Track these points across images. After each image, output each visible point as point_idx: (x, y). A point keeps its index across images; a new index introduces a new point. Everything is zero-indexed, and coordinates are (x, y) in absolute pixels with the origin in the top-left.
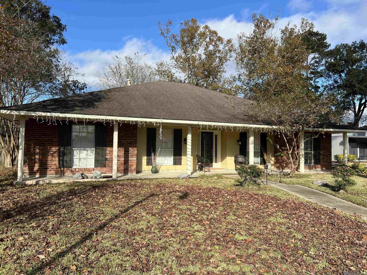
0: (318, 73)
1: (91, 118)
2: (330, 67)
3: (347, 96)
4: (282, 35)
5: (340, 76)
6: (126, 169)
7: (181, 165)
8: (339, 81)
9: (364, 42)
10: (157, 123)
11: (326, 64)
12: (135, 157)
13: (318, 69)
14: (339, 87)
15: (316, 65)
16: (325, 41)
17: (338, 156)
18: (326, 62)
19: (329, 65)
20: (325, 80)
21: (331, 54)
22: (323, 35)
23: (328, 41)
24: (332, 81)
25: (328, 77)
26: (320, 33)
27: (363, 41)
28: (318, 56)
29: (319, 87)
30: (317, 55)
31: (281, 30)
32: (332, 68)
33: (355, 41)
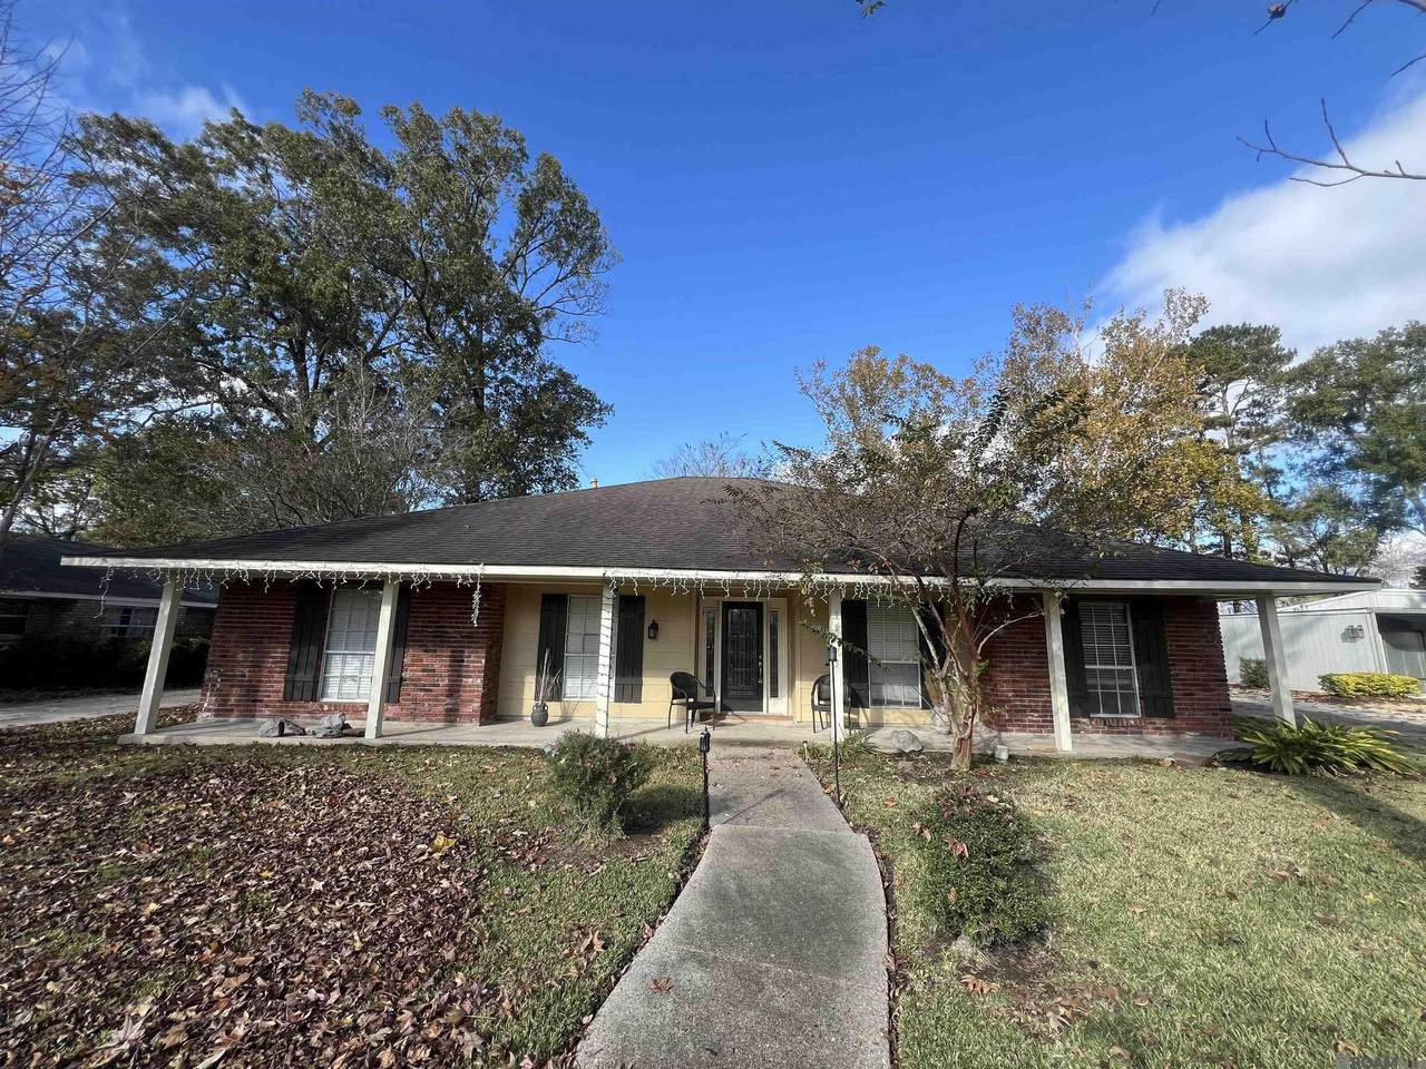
0: (1267, 431)
1: (284, 569)
2: (1304, 411)
3: (1382, 489)
4: (1107, 341)
5: (1349, 432)
6: (450, 710)
7: (639, 701)
8: (1348, 446)
9: (1421, 324)
10: (465, 577)
11: (1289, 403)
12: (479, 677)
13: (1266, 422)
14: (1352, 465)
15: (1256, 411)
16: (1274, 345)
17: (1334, 678)
18: (1290, 399)
19: (1299, 404)
20: (1297, 448)
21: (1304, 374)
22: (1266, 329)
23: (1284, 343)
24: (1321, 448)
25: (1308, 440)
26: (1255, 325)
27: (1417, 322)
28: (1256, 387)
29: (1281, 472)
30: (1253, 386)
31: (1101, 331)
32: (1310, 415)
33: (1390, 329)
